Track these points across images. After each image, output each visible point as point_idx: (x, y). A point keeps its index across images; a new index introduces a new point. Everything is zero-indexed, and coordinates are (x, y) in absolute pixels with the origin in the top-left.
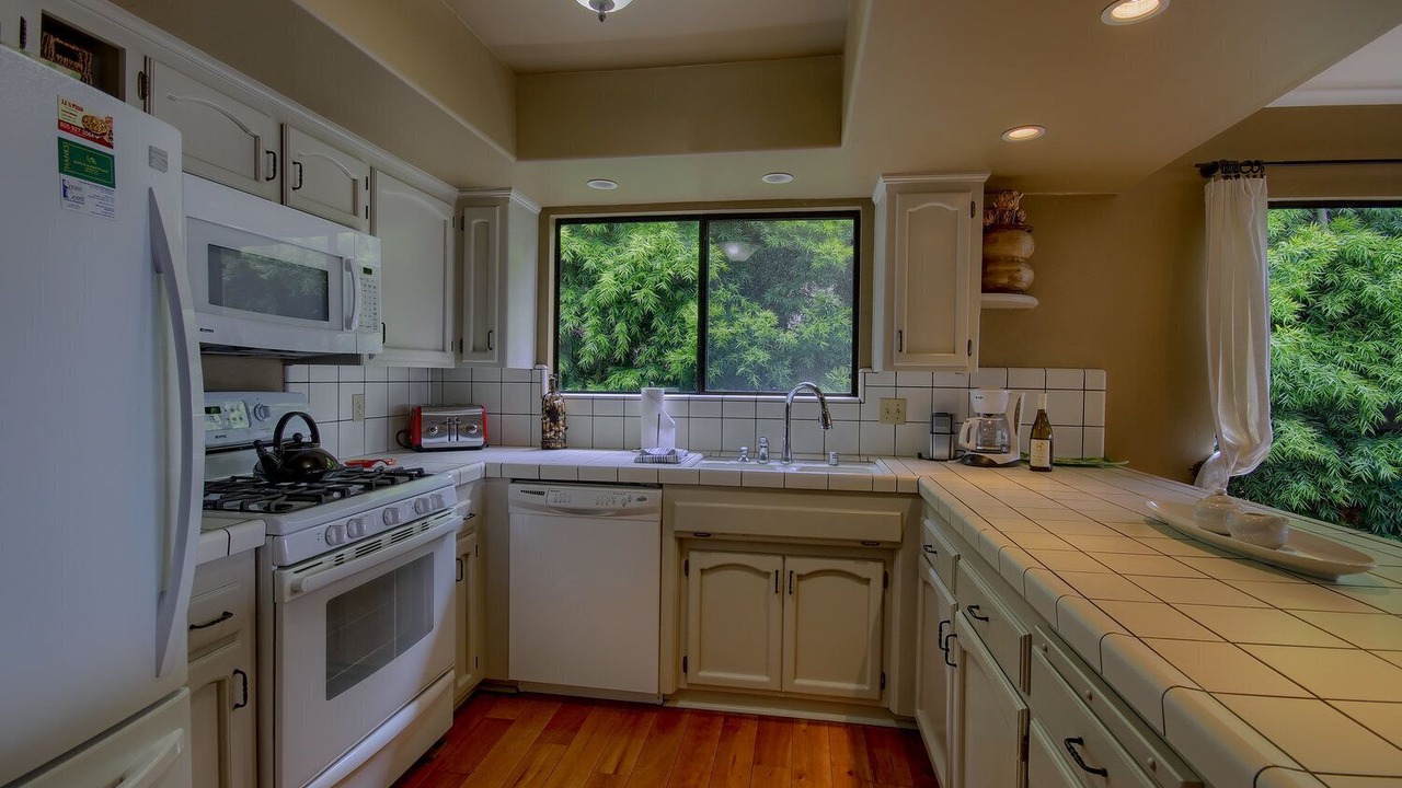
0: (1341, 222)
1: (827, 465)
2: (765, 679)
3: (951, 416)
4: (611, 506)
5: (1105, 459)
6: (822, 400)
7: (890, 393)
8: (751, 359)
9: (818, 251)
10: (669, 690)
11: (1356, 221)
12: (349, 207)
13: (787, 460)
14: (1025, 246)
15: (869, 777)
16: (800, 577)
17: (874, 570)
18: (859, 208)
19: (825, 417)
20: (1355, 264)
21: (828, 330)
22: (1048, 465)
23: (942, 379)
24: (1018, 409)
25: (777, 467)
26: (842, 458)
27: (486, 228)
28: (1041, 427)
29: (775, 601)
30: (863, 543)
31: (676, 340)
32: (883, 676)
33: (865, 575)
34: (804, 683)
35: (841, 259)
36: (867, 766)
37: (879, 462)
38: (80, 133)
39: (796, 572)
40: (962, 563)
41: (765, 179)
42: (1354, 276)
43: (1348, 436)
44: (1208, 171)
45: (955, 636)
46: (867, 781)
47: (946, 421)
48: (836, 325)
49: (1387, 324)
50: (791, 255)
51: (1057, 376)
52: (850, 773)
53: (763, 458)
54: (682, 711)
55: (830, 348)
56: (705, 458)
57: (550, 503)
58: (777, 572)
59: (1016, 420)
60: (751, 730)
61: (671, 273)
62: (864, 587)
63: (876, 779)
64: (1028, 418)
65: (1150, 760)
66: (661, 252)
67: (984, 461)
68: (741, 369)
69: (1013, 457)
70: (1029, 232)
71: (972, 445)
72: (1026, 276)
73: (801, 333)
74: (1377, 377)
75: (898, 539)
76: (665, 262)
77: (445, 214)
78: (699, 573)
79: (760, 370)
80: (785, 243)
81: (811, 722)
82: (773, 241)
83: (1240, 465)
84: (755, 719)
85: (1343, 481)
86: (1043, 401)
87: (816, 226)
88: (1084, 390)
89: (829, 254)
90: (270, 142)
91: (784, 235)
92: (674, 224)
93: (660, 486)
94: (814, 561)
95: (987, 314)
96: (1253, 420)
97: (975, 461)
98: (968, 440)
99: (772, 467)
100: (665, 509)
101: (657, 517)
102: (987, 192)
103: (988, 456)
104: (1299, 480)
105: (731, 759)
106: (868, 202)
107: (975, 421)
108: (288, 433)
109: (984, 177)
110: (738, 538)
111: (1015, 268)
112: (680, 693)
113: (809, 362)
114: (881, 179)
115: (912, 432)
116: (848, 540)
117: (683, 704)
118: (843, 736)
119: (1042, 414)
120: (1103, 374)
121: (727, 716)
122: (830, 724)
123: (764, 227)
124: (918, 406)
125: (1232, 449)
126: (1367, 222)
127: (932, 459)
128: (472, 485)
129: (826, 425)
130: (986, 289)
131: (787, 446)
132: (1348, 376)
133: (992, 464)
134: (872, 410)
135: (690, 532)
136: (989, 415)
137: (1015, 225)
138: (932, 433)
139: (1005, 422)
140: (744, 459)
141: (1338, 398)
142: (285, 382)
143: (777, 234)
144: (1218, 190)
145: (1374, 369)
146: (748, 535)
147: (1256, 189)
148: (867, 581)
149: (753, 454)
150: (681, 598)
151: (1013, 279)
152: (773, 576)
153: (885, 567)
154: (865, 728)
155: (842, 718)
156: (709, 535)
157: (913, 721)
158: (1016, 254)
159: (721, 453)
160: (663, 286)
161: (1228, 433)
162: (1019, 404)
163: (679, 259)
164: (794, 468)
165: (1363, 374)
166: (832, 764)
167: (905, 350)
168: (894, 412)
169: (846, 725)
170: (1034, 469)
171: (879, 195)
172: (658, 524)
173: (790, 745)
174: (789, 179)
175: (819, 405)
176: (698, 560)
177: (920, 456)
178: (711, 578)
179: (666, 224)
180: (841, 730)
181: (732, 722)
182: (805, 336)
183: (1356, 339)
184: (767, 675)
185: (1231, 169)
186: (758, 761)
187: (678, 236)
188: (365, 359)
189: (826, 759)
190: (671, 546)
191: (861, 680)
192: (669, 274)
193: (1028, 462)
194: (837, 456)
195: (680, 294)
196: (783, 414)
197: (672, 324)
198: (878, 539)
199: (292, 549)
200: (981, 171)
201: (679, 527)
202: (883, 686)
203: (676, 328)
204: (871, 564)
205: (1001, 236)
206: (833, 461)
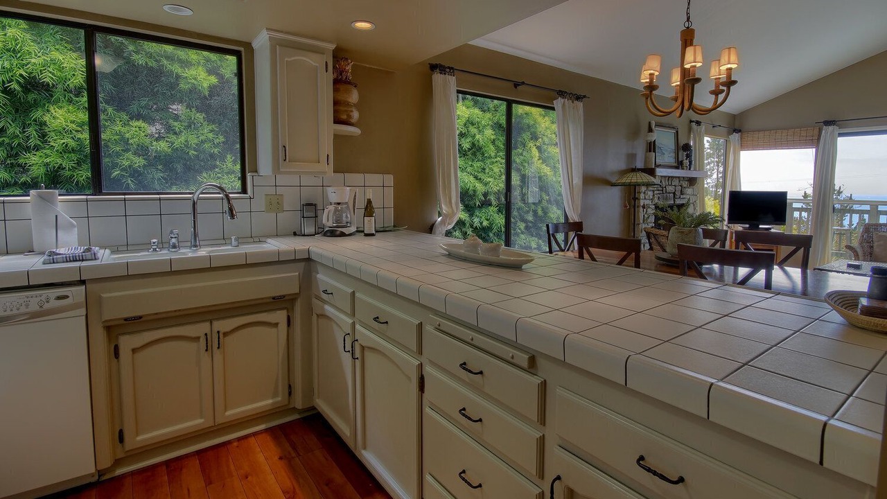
0: (467, 102)
1: (230, 247)
2: (202, 420)
3: (315, 205)
4: (23, 310)
5: (394, 226)
6: (227, 196)
7: (272, 191)
8: (127, 163)
9: (185, 75)
10: (106, 463)
11: (472, 103)
13: (196, 246)
14: (354, 97)
15: (294, 454)
16: (225, 334)
17: (280, 316)
18: (242, 49)
19: (231, 210)
20: (473, 124)
21: (196, 141)
22: (374, 232)
23: (306, 180)
24: (355, 199)
25: (187, 253)
26: (241, 240)
28: (369, 210)
29: (206, 358)
30: (274, 298)
31: (32, 142)
32: (290, 386)
33: (274, 321)
34: (233, 413)
35: (205, 85)
36: (290, 449)
37: (269, 240)
39: (222, 331)
40: (357, 295)
41: (166, 8)
42: (473, 130)
43: (471, 207)
44: (433, 67)
45: (357, 340)
46: (293, 458)
47: (311, 209)
48: (202, 138)
49: (483, 154)
50: (156, 74)
51: (370, 178)
52: (281, 458)
53: (174, 247)
54: (123, 476)
55: (197, 156)
56: (113, 252)
58: (206, 334)
59: (354, 206)
60: (195, 465)
61: (24, 73)
62: (274, 330)
63: (298, 453)
64: (361, 204)
65: (511, 355)
66: (8, 50)
67: (338, 233)
68: (116, 173)
69: (353, 229)
70: (355, 86)
71: (330, 224)
72: (355, 115)
73: (173, 143)
74: (480, 179)
75: (297, 291)
76: (15, 62)
78: (131, 353)
79: (135, 173)
80: (152, 63)
81: (239, 439)
82: (140, 59)
83: (449, 224)
84: (194, 455)
85: (471, 229)
86: (370, 194)
87: (182, 53)
88: (383, 186)
89: (195, 79)
91: (150, 56)
92: (23, 24)
93: (82, 282)
94: (236, 319)
95: (338, 138)
96: (453, 201)
97: (332, 233)
98: (327, 220)
99: (184, 254)
100: (89, 303)
101: (83, 311)
102: (335, 57)
103: (340, 229)
104: (455, 231)
105: (185, 492)
106: (248, 46)
107: (332, 208)
109: (333, 47)
110: (173, 314)
111: (350, 109)
112: (118, 463)
113: (179, 167)
114: (265, 31)
115: (289, 218)
116: (262, 299)
117: (119, 471)
118: (267, 438)
119: (369, 202)
120: (392, 177)
121: (167, 463)
122: (254, 434)
123: (130, 46)
124: (291, 199)
125: (446, 216)
126: (476, 103)
127: (304, 235)
129: (232, 216)
130: (335, 122)
131: (195, 235)
132: (472, 178)
133: (343, 235)
134: (260, 203)
135: (121, 319)
136: (339, 204)
137: (348, 82)
138: (303, 217)
139: (348, 207)
140: (155, 250)
141: (469, 189)
143: (145, 54)
144: (438, 78)
145: (480, 175)
146: (180, 310)
147: (452, 81)
148: (276, 325)
149: (162, 245)
150: (114, 379)
151: (349, 116)
152: (203, 340)
153: (288, 312)
154: (280, 427)
155: (262, 427)
156: (141, 317)
157: (314, 408)
158: (350, 100)
159: (127, 247)
160: (14, 86)
161: (445, 209)
162: (355, 196)
163: (33, 60)
164: (203, 252)
165: (476, 177)
166: (266, 459)
167: (287, 160)
168: (275, 204)
169: (266, 430)
170: (367, 235)
171: (261, 42)
172: (84, 318)
173: (231, 460)
174: (189, 13)
175: (225, 201)
176: (127, 343)
177: (295, 234)
178: (140, 356)
179: (13, 22)
180: (264, 435)
181: (174, 466)
182: (177, 145)
183: (473, 160)
184: (201, 418)
185: (442, 69)
186: (209, 482)
187: (28, 36)
189: (261, 458)
190: (99, 335)
191: (275, 394)
192: (21, 75)
193: (363, 231)
194: (237, 239)
195: (31, 97)
196: (190, 210)
197: (24, 127)
198: (282, 294)
200: (330, 42)
201: (107, 316)
202: (290, 394)
203: (32, 131)
204: (279, 312)
205: (342, 87)
206: (234, 243)
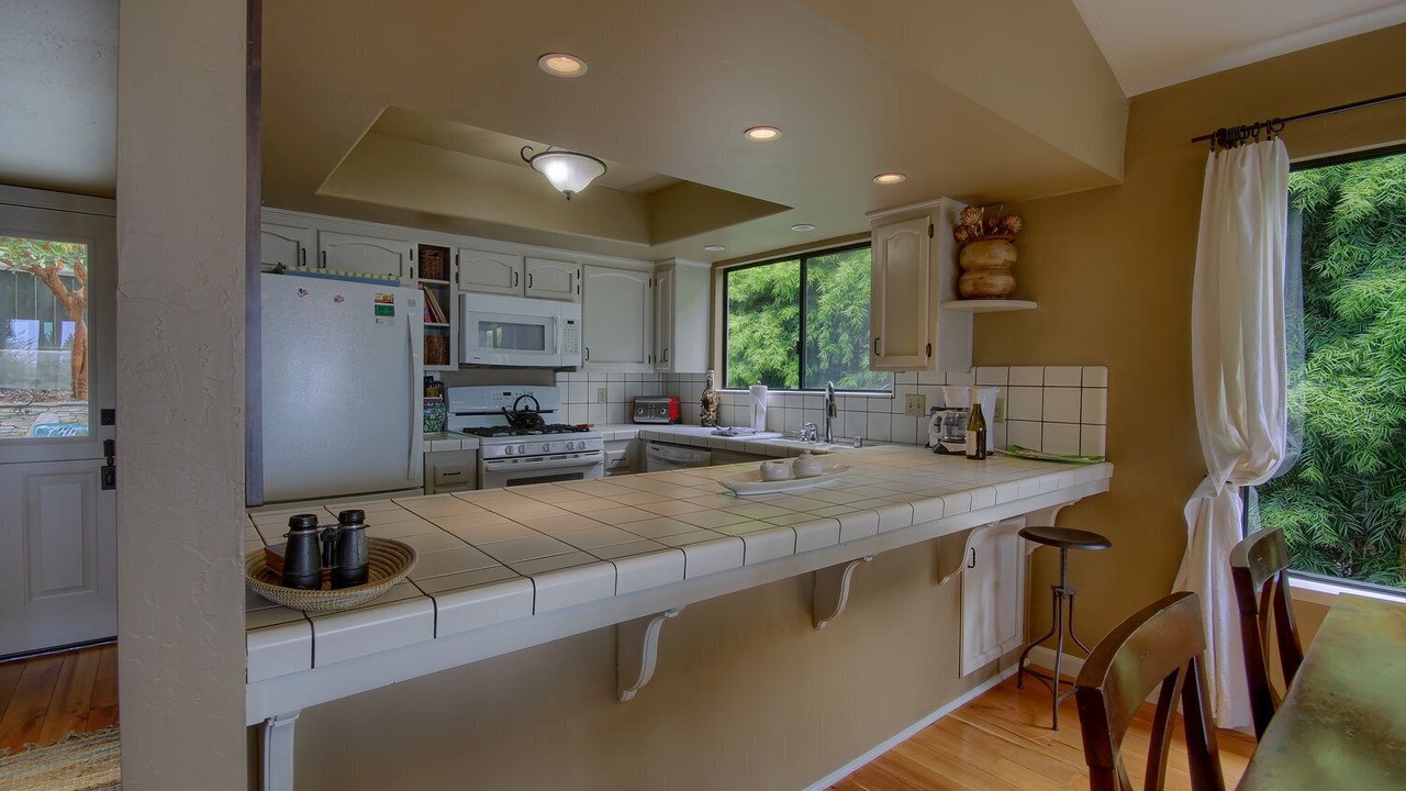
5: (1106, 458)
6: (830, 394)
7: (914, 390)
12: (568, 289)
13: (827, 441)
19: (830, 408)
27: (665, 284)
38: (382, 302)
51: (1055, 374)
57: (661, 456)
70: (1006, 239)
77: (641, 280)
88: (1081, 387)
90: (518, 268)
92: (785, 262)
103: (946, 444)
107: (942, 414)
108: (520, 407)
109: (939, 202)
119: (977, 408)
120: (1104, 371)
128: (627, 443)
130: (955, 297)
131: (828, 430)
134: (900, 404)
136: (960, 410)
142: (555, 381)
144: (1217, 164)
158: (986, 262)
167: (882, 354)
168: (915, 406)
170: (969, 457)
185: (1228, 139)
188: (578, 369)
199: (487, 453)
